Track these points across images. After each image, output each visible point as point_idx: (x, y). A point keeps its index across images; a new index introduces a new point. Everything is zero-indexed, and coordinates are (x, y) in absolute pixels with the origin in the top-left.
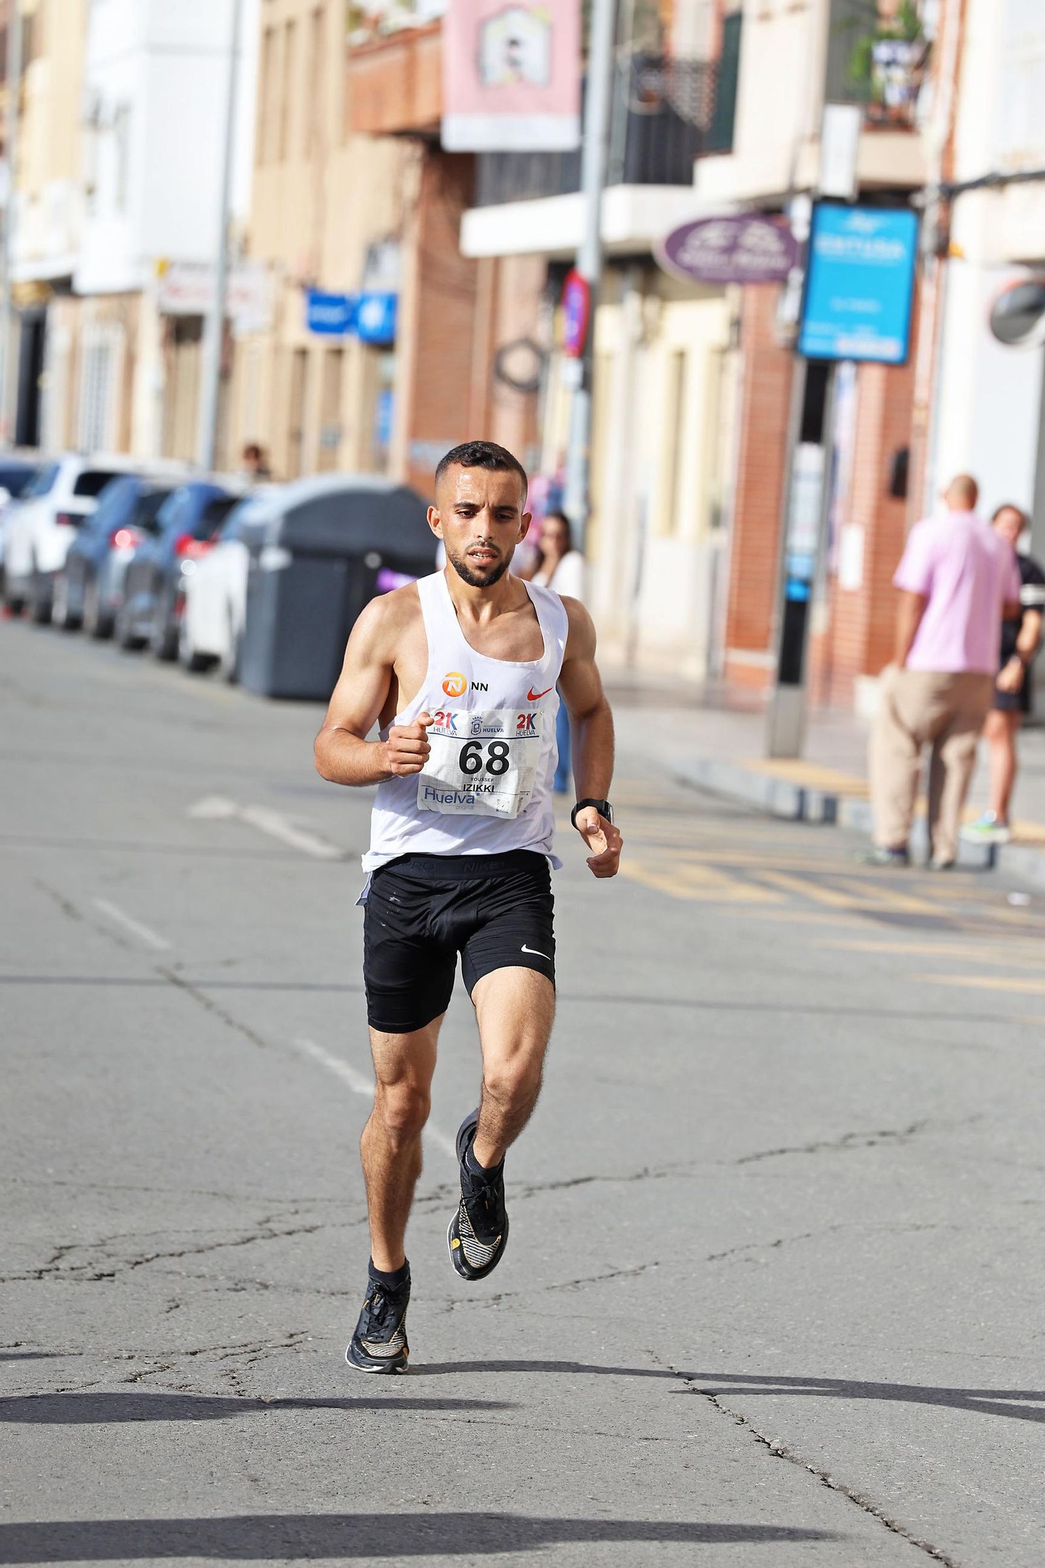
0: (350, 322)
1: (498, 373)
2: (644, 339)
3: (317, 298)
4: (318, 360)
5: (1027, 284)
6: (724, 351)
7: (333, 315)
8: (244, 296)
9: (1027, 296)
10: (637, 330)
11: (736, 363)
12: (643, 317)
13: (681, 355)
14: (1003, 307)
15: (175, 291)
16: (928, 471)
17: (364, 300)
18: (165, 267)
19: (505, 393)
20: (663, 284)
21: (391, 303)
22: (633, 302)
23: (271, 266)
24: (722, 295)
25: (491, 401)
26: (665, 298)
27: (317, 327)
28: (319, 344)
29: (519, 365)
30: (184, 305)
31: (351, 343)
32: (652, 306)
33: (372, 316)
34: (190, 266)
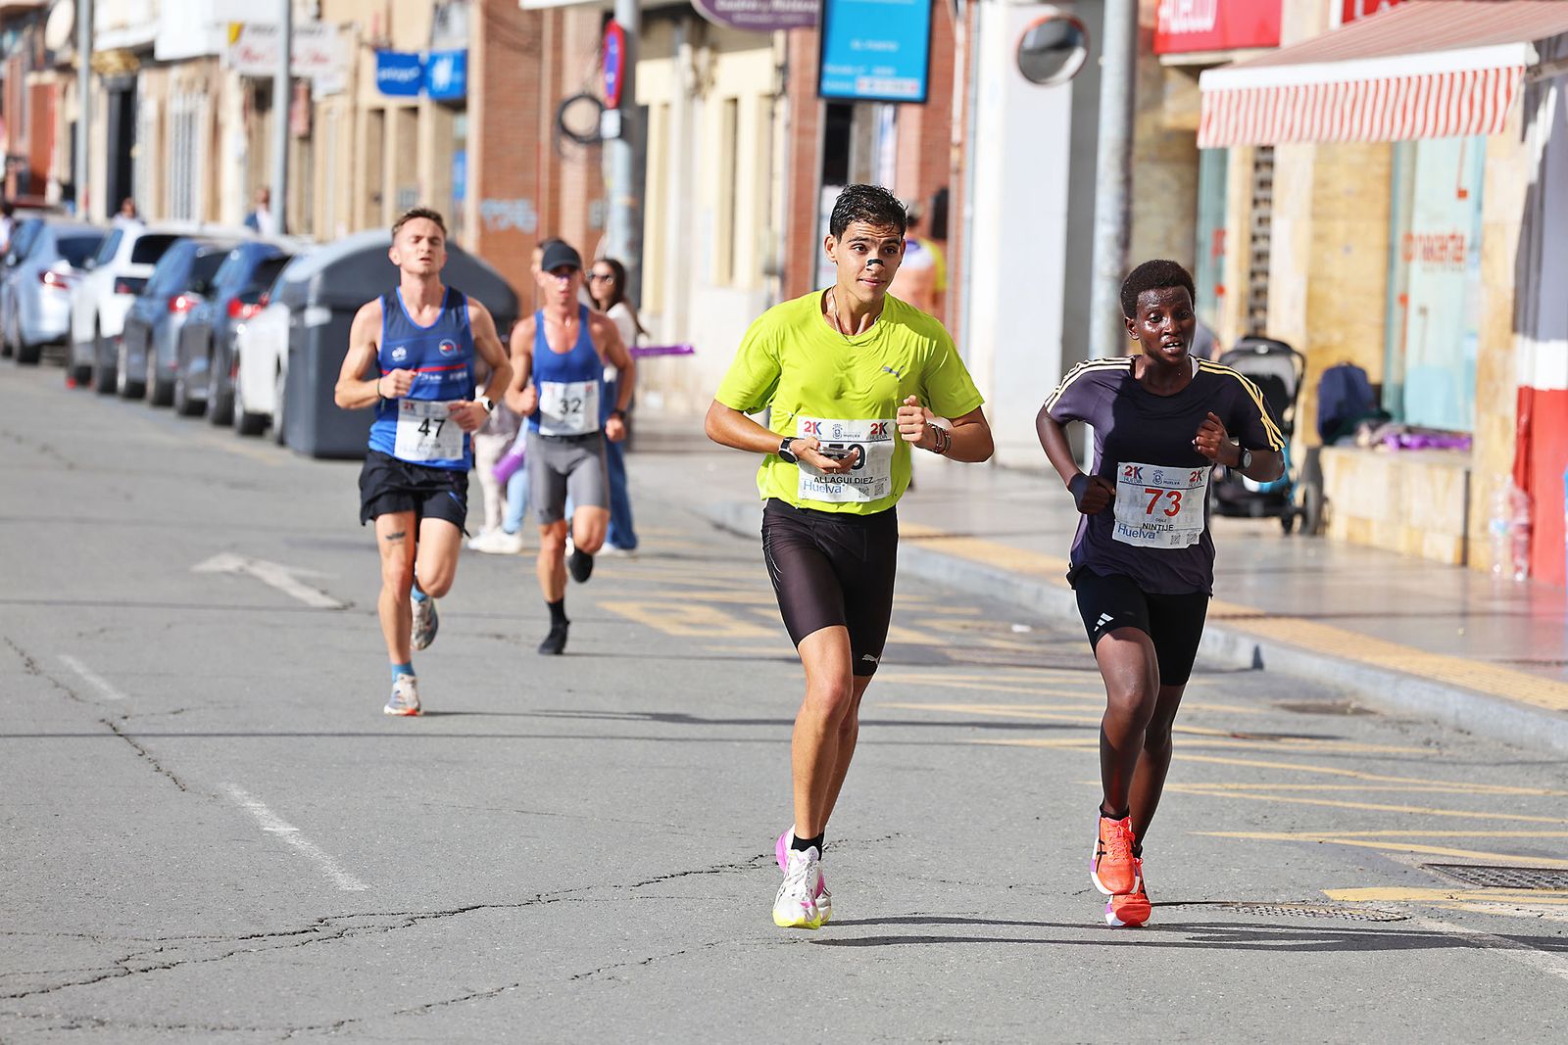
0: (422, 81)
1: (562, 130)
2: (698, 89)
3: (387, 58)
4: (392, 118)
5: (1054, 20)
6: (773, 97)
7: (406, 75)
8: (318, 59)
9: (1054, 34)
10: (690, 78)
11: (783, 107)
12: (695, 68)
13: (735, 101)
14: (1030, 43)
15: (248, 55)
16: (967, 212)
17: (434, 59)
18: (238, 31)
19: (568, 147)
20: (712, 35)
21: (461, 61)
22: (685, 51)
23: (344, 28)
24: (772, 44)
25: (558, 157)
26: (715, 48)
27: (387, 87)
28: (393, 104)
29: (579, 118)
30: (259, 69)
31: (423, 101)
32: (704, 55)
33: (442, 75)
34: (259, 29)
